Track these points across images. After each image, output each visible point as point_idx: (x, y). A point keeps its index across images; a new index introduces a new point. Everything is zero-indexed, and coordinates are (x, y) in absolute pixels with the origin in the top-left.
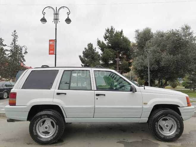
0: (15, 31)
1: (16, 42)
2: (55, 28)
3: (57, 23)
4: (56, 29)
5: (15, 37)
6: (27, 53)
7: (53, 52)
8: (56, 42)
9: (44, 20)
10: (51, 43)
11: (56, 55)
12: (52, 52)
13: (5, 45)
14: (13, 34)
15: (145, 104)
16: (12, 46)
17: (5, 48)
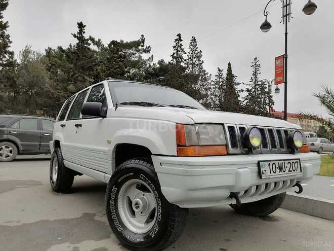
0: (256, 59)
1: (258, 76)
2: (285, 32)
3: (288, 21)
4: (286, 34)
5: (256, 69)
6: (279, 90)
7: (281, 78)
8: (286, 58)
9: (266, 26)
10: (278, 62)
11: (286, 83)
12: (279, 79)
14: (253, 64)
15: (109, 142)
16: (252, 83)
17: (238, 88)
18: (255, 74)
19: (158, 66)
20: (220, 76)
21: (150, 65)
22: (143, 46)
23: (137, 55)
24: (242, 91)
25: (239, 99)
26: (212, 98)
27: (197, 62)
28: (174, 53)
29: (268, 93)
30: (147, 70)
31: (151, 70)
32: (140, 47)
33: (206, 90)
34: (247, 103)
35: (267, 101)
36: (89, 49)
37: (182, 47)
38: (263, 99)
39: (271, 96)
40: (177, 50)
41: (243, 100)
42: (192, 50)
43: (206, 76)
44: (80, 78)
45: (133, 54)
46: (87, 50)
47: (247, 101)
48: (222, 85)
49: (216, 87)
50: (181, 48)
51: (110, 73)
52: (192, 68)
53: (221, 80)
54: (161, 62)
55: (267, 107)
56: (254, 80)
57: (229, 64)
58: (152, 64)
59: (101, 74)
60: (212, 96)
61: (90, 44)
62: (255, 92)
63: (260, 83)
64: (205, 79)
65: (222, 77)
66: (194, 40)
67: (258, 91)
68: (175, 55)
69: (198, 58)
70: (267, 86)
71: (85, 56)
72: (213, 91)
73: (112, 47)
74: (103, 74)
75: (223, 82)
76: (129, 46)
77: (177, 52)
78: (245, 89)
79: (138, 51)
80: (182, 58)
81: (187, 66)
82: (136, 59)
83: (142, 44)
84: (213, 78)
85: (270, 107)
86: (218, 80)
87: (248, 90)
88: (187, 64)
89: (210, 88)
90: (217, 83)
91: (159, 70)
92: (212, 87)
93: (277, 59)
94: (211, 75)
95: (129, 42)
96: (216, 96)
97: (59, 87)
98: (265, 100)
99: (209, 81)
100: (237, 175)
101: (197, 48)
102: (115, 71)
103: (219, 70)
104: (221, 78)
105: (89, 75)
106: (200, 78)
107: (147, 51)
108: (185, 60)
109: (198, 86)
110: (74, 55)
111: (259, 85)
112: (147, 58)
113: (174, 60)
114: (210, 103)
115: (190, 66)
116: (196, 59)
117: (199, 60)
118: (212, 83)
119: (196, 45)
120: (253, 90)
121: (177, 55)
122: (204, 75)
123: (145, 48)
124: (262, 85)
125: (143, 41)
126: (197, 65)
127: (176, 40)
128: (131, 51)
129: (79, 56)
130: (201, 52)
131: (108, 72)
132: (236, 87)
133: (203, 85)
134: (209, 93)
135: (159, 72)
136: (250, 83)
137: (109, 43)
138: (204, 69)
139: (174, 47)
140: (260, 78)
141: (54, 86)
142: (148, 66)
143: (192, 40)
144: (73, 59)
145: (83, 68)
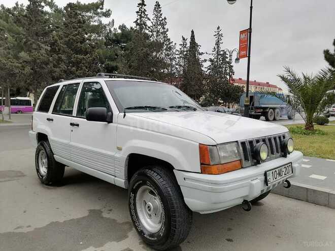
0: (218, 28)
1: (221, 46)
2: (250, 6)
4: (251, 7)
5: (218, 38)
7: (245, 52)
8: (250, 33)
10: (243, 36)
11: (249, 57)
12: (243, 53)
13: (202, 53)
14: (216, 34)
15: (120, 149)
16: (215, 52)
17: (202, 58)
18: (218, 44)
19: (119, 31)
20: (184, 45)
21: (110, 31)
22: (102, 9)
23: (96, 18)
24: (205, 61)
25: (202, 68)
26: (176, 68)
27: (161, 30)
28: (138, 19)
29: (229, 63)
30: (108, 36)
31: (111, 36)
32: (99, 10)
33: (171, 59)
34: (210, 73)
35: (228, 71)
36: (42, 12)
37: (146, 13)
38: (224, 69)
39: (232, 66)
40: (140, 15)
41: (206, 69)
42: (157, 17)
43: (171, 44)
44: (34, 46)
45: (91, 17)
46: (40, 13)
47: (209, 71)
48: (186, 55)
49: (181, 57)
50: (144, 13)
51: (69, 40)
52: (157, 36)
53: (185, 49)
54: (123, 27)
55: (228, 77)
56: (217, 50)
57: (193, 32)
58: (112, 29)
59: (59, 42)
60: (177, 66)
61: (43, 7)
62: (217, 62)
63: (222, 53)
64: (170, 48)
65: (187, 46)
66: (158, 5)
67: (220, 61)
68: (139, 21)
69: (163, 25)
70: (228, 56)
71: (39, 20)
72: (177, 60)
73: (69, 9)
74: (61, 41)
75: (187, 51)
76: (88, 8)
77: (140, 18)
78: (208, 59)
79: (97, 14)
80: (146, 26)
81: (151, 34)
82: (96, 24)
83: (101, 7)
84: (178, 47)
85: (230, 76)
86: (183, 49)
87: (211, 60)
88: (151, 32)
89: (175, 58)
90: (182, 52)
91: (121, 36)
92: (177, 56)
93: (242, 32)
94: (175, 44)
95: (87, 4)
96: (180, 66)
97: (10, 56)
98: (226, 70)
99: (174, 51)
100: (251, 187)
101: (161, 15)
102: (74, 38)
103: (184, 39)
104: (185, 47)
105: (45, 43)
106: (165, 48)
107: (107, 14)
108: (149, 28)
109: (163, 56)
110: (26, 18)
111: (221, 55)
112: (107, 23)
113: (138, 26)
114: (174, 73)
115: (155, 33)
116: (160, 27)
117: (164, 28)
118: (177, 53)
119: (160, 11)
120: (215, 60)
121: (141, 21)
122: (169, 44)
123: (104, 11)
124: (223, 54)
125: (102, 4)
126: (162, 33)
127: (139, 4)
128: (89, 14)
129: (31, 21)
130: (165, 19)
131: (67, 39)
132: (200, 56)
133: (168, 55)
134: (174, 63)
135: (121, 38)
136: (213, 53)
137: (65, 5)
138: (169, 38)
139: (137, 12)
140: (223, 47)
141: (4, 54)
142: (108, 31)
143: (156, 5)
144: (25, 24)
145: (37, 34)
